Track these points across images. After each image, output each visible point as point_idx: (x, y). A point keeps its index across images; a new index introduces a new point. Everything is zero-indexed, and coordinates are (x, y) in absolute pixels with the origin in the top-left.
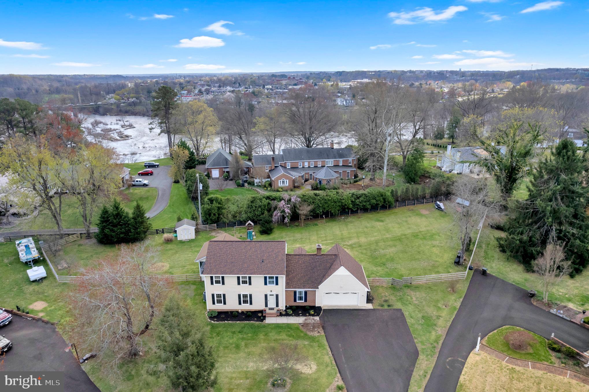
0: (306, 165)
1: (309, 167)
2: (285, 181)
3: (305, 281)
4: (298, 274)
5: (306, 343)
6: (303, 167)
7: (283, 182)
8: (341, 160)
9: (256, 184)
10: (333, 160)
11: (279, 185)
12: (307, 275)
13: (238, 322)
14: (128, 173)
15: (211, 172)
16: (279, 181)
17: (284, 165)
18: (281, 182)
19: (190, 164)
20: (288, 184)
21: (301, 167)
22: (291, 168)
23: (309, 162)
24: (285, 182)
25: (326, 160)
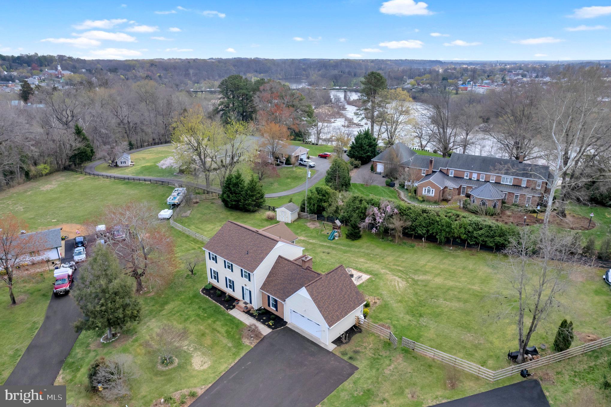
0: (475, 176)
1: (478, 180)
2: (431, 189)
3: (279, 289)
4: (278, 279)
5: (230, 345)
6: (470, 179)
7: (429, 191)
8: (525, 179)
9: (405, 188)
10: (512, 177)
11: (423, 193)
12: (284, 284)
13: (214, 301)
14: (306, 152)
15: (376, 165)
16: (424, 189)
17: (445, 172)
18: (427, 190)
19: (361, 154)
20: (433, 195)
21: (468, 178)
22: (454, 177)
23: (479, 175)
24: (431, 191)
25: (503, 176)
